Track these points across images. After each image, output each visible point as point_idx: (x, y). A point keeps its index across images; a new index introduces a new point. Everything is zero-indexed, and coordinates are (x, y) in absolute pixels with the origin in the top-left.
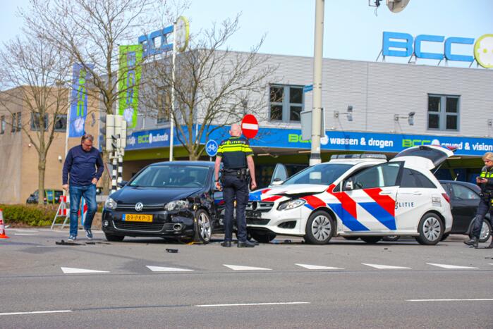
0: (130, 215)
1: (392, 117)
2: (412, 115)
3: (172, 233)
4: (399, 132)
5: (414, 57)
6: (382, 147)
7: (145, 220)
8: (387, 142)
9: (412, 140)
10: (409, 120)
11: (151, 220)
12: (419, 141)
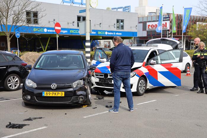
0: (48, 92)
1: (67, 23)
2: (74, 22)
3: (77, 103)
4: (69, 28)
5: (72, 3)
6: (64, 33)
7: (59, 95)
8: (65, 31)
9: (73, 30)
10: (73, 24)
11: (63, 95)
12: (75, 31)
